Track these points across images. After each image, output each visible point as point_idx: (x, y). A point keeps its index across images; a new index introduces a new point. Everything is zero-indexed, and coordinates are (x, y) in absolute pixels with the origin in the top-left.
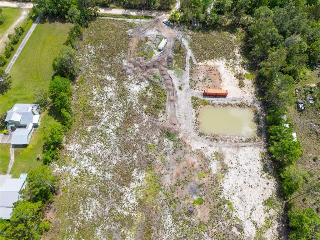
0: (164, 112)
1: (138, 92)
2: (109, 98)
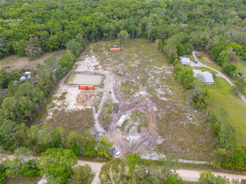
0: (123, 82)
1: (140, 92)
2: (159, 89)
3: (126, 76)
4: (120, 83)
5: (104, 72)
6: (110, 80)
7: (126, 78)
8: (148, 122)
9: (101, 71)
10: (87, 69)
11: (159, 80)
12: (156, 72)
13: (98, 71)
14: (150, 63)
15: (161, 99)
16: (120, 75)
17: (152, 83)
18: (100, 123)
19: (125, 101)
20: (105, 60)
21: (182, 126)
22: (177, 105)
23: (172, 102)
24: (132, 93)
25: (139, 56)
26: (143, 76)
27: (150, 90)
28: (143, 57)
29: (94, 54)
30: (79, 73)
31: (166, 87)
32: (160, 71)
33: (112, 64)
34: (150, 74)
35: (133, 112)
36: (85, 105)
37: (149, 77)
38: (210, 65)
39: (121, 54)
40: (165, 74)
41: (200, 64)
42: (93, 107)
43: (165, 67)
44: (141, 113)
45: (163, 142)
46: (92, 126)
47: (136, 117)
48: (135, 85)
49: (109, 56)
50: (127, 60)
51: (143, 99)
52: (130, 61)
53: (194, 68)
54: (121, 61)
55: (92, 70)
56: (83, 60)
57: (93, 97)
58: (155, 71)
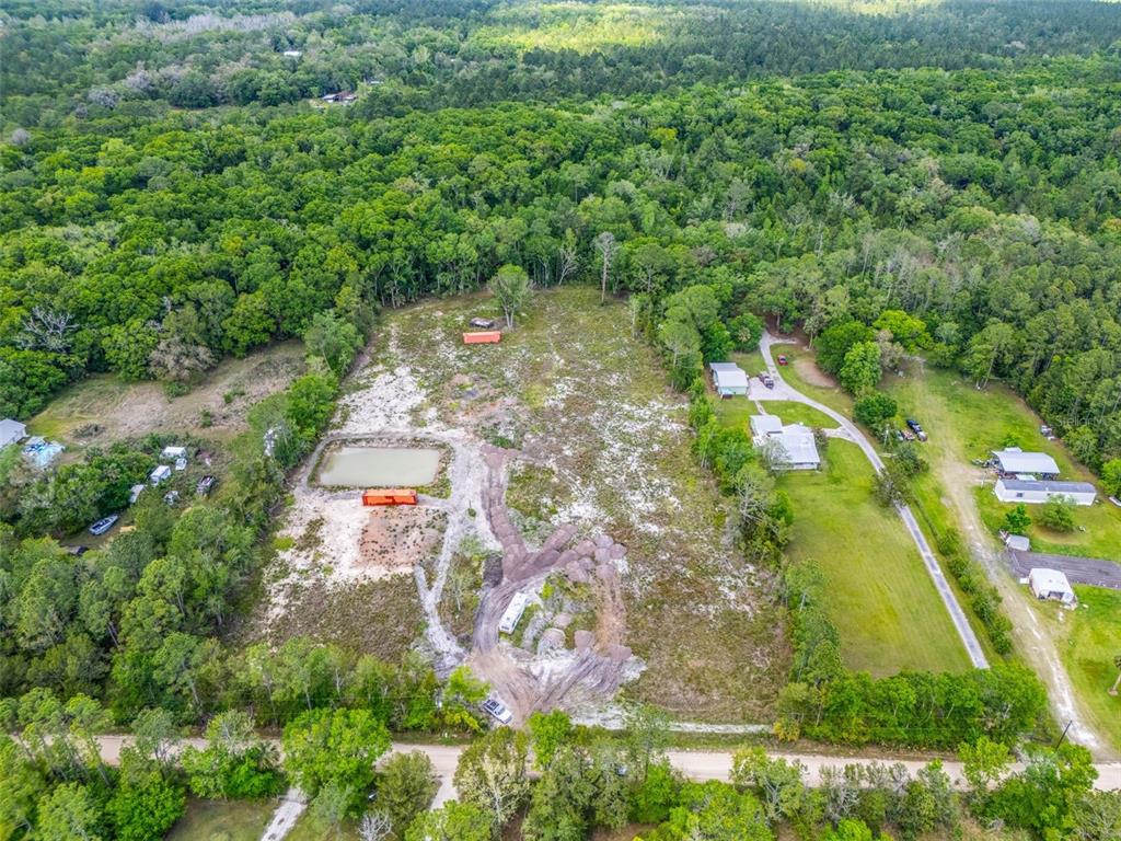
0: (513, 472)
1: (575, 504)
2: (637, 492)
3: (524, 444)
4: (503, 476)
5: (448, 435)
6: (469, 467)
7: (525, 453)
8: (598, 613)
9: (434, 430)
10: (383, 425)
11: (640, 457)
12: (632, 428)
13: (425, 430)
14: (609, 393)
15: (643, 529)
16: (503, 443)
17: (615, 472)
18: (443, 623)
19: (524, 540)
20: (446, 385)
21: (702, 620)
22: (693, 547)
23: (676, 538)
24: (545, 510)
25: (569, 362)
26: (582, 445)
27: (607, 499)
28: (586, 367)
29: (403, 361)
30: (356, 441)
31: (662, 486)
32: (643, 420)
33: (472, 399)
34: (607, 437)
35: (549, 580)
36: (390, 564)
37: (603, 446)
38: (818, 392)
39: (504, 356)
40: (660, 434)
41: (783, 392)
42: (417, 568)
43: (661, 406)
44: (575, 584)
45: (643, 674)
46: (421, 634)
47: (560, 597)
48: (555, 480)
49: (460, 364)
50: (526, 380)
51: (583, 533)
52: (537, 387)
53: (759, 406)
54: (506, 387)
55: (402, 427)
56: (368, 387)
57: (415, 534)
58: (626, 423)
